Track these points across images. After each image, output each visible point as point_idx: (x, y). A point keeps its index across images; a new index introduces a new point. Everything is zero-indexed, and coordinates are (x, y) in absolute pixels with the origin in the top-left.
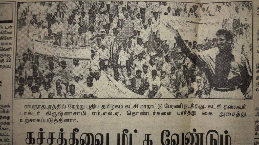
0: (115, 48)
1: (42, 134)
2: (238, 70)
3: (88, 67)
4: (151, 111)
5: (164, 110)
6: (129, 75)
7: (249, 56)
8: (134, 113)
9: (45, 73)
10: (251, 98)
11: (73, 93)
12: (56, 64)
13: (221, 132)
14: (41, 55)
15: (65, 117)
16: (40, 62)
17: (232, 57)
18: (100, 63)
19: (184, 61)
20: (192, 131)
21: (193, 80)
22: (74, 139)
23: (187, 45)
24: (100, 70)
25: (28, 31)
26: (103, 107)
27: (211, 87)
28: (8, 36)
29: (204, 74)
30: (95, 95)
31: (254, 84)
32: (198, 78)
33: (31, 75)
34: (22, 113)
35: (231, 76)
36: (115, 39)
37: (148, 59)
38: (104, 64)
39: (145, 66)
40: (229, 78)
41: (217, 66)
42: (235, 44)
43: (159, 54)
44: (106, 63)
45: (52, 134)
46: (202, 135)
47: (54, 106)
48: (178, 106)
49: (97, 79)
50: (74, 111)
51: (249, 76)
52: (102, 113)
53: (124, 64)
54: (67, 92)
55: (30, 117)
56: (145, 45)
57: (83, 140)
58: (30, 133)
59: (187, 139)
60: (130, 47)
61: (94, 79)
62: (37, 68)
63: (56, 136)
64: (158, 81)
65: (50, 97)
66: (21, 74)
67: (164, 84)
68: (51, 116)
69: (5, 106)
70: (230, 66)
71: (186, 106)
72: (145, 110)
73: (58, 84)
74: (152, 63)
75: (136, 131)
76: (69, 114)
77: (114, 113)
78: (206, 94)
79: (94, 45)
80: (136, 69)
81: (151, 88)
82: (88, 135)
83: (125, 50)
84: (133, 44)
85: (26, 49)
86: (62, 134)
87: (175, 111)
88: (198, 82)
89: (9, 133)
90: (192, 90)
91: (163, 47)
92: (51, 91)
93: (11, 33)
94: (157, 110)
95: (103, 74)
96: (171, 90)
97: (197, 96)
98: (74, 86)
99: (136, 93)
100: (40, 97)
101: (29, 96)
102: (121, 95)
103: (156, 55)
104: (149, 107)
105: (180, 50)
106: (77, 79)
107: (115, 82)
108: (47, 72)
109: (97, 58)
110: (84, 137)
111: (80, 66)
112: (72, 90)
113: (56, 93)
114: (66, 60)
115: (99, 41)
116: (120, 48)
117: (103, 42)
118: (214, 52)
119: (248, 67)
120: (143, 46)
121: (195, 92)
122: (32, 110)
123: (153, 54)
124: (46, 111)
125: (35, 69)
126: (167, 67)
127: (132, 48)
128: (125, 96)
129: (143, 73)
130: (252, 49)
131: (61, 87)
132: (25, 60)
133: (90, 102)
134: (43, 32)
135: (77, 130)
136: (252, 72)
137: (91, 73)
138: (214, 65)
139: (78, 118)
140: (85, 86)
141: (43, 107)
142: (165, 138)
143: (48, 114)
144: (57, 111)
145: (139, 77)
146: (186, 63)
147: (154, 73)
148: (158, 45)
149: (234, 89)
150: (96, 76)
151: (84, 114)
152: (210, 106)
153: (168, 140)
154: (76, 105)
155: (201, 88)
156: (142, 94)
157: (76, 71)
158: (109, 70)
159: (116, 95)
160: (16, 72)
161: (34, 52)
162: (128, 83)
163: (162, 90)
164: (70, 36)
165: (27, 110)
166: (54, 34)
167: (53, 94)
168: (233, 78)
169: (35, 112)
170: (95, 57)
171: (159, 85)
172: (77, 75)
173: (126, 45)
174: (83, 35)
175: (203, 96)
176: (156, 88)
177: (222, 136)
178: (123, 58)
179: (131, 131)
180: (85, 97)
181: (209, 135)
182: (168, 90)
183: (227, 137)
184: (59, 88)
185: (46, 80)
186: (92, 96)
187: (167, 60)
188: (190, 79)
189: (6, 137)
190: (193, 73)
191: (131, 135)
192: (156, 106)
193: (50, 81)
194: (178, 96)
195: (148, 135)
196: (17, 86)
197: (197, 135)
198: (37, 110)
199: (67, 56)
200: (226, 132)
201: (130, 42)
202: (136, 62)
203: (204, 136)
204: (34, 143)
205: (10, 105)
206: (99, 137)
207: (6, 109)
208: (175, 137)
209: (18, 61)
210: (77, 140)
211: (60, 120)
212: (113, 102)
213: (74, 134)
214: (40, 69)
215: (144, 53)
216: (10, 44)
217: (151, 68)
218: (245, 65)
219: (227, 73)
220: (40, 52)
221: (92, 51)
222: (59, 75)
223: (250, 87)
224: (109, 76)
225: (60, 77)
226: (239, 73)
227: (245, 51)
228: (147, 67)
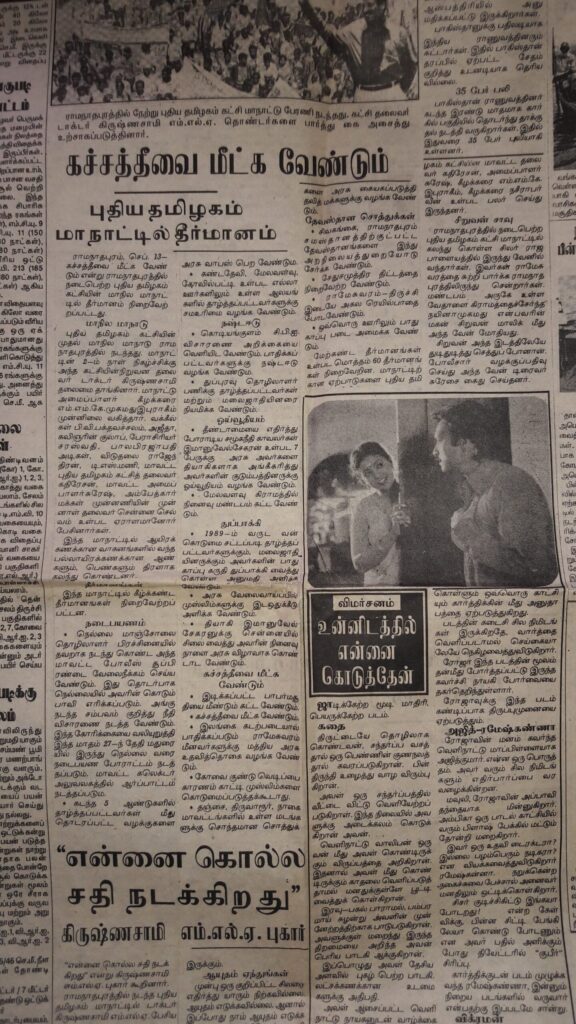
0: (206, 25)
1: (92, 158)
2: (396, 53)
3: (164, 53)
4: (263, 117)
5: (284, 116)
6: (227, 62)
7: (413, 29)
8: (236, 121)
9: (100, 67)
10: (418, 98)
11: (140, 92)
12: (115, 53)
13: (373, 150)
14: (94, 42)
15: (128, 130)
16: (92, 51)
17: (385, 34)
18: (183, 48)
19: (314, 43)
20: (328, 156)
21: (329, 75)
22: (142, 164)
23: (319, 16)
24: (183, 57)
25: (74, 10)
26: (187, 113)
27: (356, 85)
28: (41, 18)
29: (345, 64)
30: (174, 95)
31: (421, 75)
32: (336, 72)
33: (78, 71)
34: (62, 126)
35: (385, 65)
36: (206, 12)
37: (258, 35)
38: (188, 48)
39: (252, 48)
40: (382, 69)
41: (363, 49)
42: (390, 10)
43: (275, 28)
44: (192, 46)
45: (108, 157)
46: (344, 158)
47: (112, 114)
48: (307, 112)
49: (178, 71)
50: (141, 120)
51: (412, 62)
52: (185, 122)
53: (219, 45)
54: (132, 91)
55: (73, 132)
56: (253, 16)
57: (156, 166)
58: (74, 158)
59: (322, 168)
60: (228, 21)
61: (173, 71)
62: (87, 61)
63: (114, 160)
64: (273, 70)
65: (106, 100)
66: (61, 71)
67: (284, 75)
68: (106, 129)
69: (35, 119)
70: (382, 48)
71: (318, 115)
72: (254, 116)
73: (118, 81)
74: (263, 42)
75: (239, 149)
76: (134, 124)
77: (204, 122)
78: (349, 96)
79: (174, 22)
80: (238, 52)
81: (262, 82)
82: (164, 157)
83: (220, 25)
84: (233, 15)
85: (70, 35)
86: (123, 158)
87: (301, 119)
88: (336, 79)
89: (41, 158)
90: (326, 91)
91: (281, 17)
92: (108, 91)
93: (46, 13)
94: (273, 117)
95: (187, 62)
96: (295, 85)
97: (336, 100)
98: (143, 83)
99: (239, 89)
100: (91, 101)
101: (73, 100)
102: (215, 93)
103: (269, 30)
104: (259, 112)
105: (307, 23)
106: (147, 73)
107: (206, 73)
108: (103, 64)
109: (178, 40)
110: (158, 161)
111: (152, 53)
112: (139, 89)
113: (115, 94)
114: (132, 47)
115: (181, 16)
116: (213, 23)
117: (187, 17)
118: (358, 26)
119: (410, 48)
120: (248, 17)
121: (332, 95)
122: (78, 122)
123: (265, 28)
124: (99, 121)
125: (83, 62)
126: (287, 49)
127: (232, 22)
128: (221, 95)
129: (249, 58)
130: (416, 17)
131: (123, 86)
132: (68, 51)
133: (167, 105)
134: (97, 10)
135: (147, 150)
136: (417, 55)
137: (168, 62)
138: (359, 48)
139: (149, 130)
140: (159, 82)
141: (96, 116)
142: (286, 161)
143: (102, 126)
144: (116, 121)
145: (243, 64)
146: (318, 44)
147: (267, 59)
148: (274, 14)
149: (389, 86)
150: (177, 66)
151: (158, 124)
152: (354, 115)
153: (291, 164)
154: (144, 110)
155: (340, 88)
156: (249, 91)
157: (146, 61)
158: (196, 56)
159: (207, 93)
160: (54, 68)
161: (82, 38)
162: (226, 73)
163: (280, 84)
164: (138, 12)
165: (70, 122)
166: (114, 11)
167: (111, 96)
168: (388, 68)
169: (82, 123)
170: (175, 38)
171: (275, 76)
172: (148, 66)
173: (223, 18)
174: (158, 9)
175: (345, 99)
176: (270, 81)
177: (374, 156)
178: (218, 36)
179: (232, 149)
180: (160, 98)
181: (355, 157)
182: (290, 84)
183: (382, 157)
184: (120, 88)
185: (101, 76)
186: (169, 97)
187: (288, 37)
188: (324, 72)
189: (35, 166)
190: (328, 63)
191: (232, 156)
192: (271, 110)
193: (107, 77)
194: (306, 95)
195: (259, 156)
196: (55, 88)
197: (337, 159)
198: (85, 122)
199: (133, 40)
200: (380, 150)
201: (229, 13)
202: (239, 41)
203: (348, 160)
204: (79, 172)
205: (44, 116)
206: (181, 161)
207: (36, 123)
208: (301, 161)
209: (57, 53)
210: (147, 166)
211: (121, 134)
212: (203, 105)
213: (142, 157)
214: (93, 62)
215: (250, 27)
216: (45, 29)
217: (261, 51)
218: (406, 45)
219: (379, 60)
220: (92, 38)
221: (171, 31)
222: (119, 68)
223: (415, 80)
224: (196, 65)
225: (122, 72)
226: (397, 59)
227: (406, 21)
228: (256, 48)
